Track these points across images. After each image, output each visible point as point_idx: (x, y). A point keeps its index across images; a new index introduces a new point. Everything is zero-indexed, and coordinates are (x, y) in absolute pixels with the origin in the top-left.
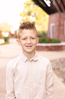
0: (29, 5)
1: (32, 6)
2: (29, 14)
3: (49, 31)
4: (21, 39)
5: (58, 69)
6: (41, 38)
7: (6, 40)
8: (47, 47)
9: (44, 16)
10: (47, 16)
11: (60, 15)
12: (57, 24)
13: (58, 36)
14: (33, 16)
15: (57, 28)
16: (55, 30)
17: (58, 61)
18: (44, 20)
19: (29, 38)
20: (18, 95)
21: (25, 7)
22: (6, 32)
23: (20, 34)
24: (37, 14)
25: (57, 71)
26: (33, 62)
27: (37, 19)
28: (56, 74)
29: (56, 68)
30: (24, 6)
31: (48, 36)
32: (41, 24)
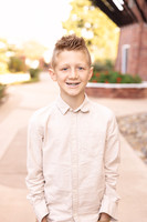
0: (80, 6)
1: (86, 8)
2: (81, 25)
3: (119, 59)
4: (57, 69)
5: (134, 134)
6: (103, 74)
7: (34, 74)
8: (114, 90)
9: (110, 29)
10: (117, 29)
11: (142, 27)
12: (136, 45)
13: (137, 70)
14: (88, 29)
15: (136, 54)
16: (130, 58)
17: (134, 117)
18: (111, 38)
19: (73, 68)
20: (51, 176)
21: (73, 10)
22: (33, 59)
23: (57, 59)
24: (96, 26)
25: (131, 137)
26: (80, 114)
27: (95, 34)
28: (130, 143)
29: (129, 131)
30: (71, 7)
31: (117, 69)
32: (103, 46)
